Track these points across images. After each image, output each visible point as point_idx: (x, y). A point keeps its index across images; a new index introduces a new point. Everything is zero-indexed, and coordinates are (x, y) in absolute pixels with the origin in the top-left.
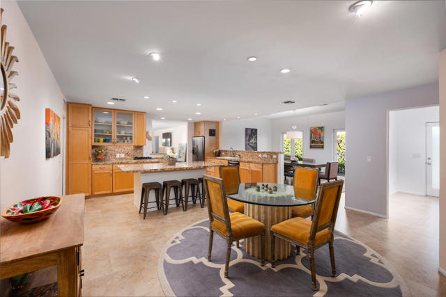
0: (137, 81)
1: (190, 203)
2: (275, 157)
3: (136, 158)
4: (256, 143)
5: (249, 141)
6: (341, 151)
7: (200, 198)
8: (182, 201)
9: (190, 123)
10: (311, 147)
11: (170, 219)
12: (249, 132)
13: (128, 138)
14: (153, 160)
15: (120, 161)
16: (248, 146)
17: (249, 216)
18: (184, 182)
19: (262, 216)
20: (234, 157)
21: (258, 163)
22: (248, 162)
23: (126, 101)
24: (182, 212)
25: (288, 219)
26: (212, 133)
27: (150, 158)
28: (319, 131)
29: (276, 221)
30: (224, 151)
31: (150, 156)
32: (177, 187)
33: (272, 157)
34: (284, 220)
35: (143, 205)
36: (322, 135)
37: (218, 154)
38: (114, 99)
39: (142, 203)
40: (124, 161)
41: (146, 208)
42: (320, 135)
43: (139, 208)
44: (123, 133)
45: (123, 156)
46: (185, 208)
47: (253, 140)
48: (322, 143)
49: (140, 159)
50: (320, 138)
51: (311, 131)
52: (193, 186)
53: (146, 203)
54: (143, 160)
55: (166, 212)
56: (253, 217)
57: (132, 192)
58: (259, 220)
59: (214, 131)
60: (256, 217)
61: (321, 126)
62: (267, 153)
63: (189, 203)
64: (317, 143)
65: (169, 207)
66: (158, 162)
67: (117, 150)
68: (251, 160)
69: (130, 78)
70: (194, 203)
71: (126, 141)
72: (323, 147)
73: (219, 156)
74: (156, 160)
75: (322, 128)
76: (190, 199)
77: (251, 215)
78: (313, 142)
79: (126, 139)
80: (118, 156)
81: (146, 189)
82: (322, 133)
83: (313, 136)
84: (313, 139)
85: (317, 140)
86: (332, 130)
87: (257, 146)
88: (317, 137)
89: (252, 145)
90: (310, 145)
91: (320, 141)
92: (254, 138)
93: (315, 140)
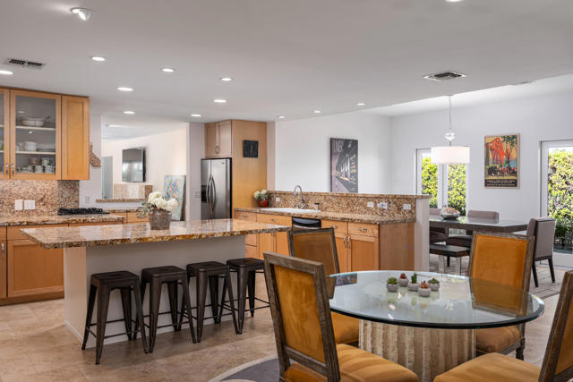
0: (82, 16)
1: (209, 322)
2: (407, 207)
3: (62, 211)
4: (355, 175)
5: (338, 168)
7: (233, 310)
8: (190, 317)
9: (194, 124)
10: (487, 183)
11: (161, 361)
12: (340, 148)
13: (45, 162)
14: (104, 216)
15: (25, 219)
16: (336, 182)
17: (373, 351)
18: (191, 270)
19: (409, 353)
20: (307, 207)
21: (369, 223)
22: (343, 220)
23: (43, 69)
24: (190, 345)
25: (470, 359)
26: (251, 149)
27: (99, 212)
28: (506, 146)
29: (442, 364)
30: (281, 194)
31: (98, 206)
32: (176, 282)
33: (399, 209)
34: (460, 363)
35: (94, 329)
36: (514, 155)
37: (265, 202)
38: (14, 61)
39: (88, 324)
40: (35, 219)
41: (101, 337)
42: (508, 156)
43: (81, 337)
44: (31, 148)
45: (30, 205)
46: (198, 336)
47: (347, 168)
48: (514, 173)
49: (73, 213)
50: (508, 162)
51: (487, 145)
52: (213, 281)
53: (102, 324)
54: (82, 217)
55: (150, 344)
56: (385, 355)
57: (60, 296)
58: (401, 361)
59: (255, 144)
60: (393, 354)
61: (509, 132)
62: (387, 198)
63: (206, 323)
64: (502, 173)
65: (159, 332)
66: (121, 221)
67: (15, 190)
68: (349, 216)
69: (65, 9)
70: (217, 321)
71: (39, 168)
72: (515, 184)
73: (267, 205)
74: (115, 216)
75: (512, 139)
76: (208, 312)
77: (380, 350)
78: (491, 171)
79: (40, 163)
80: (18, 205)
81: (100, 287)
82: (514, 150)
83: (491, 157)
84: (491, 165)
85: (501, 166)
86: (538, 144)
87: (357, 182)
88: (501, 160)
89: (346, 179)
90: (486, 180)
91: (510, 168)
92: (351, 162)
93: (498, 166)
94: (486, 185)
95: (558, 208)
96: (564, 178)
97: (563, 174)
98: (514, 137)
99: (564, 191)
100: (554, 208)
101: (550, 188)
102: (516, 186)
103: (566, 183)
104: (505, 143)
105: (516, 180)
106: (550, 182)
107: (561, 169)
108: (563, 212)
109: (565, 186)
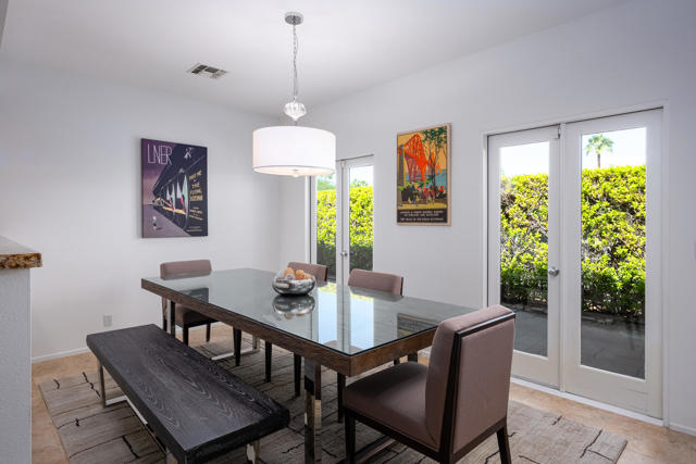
5: (159, 193)
6: (512, 232)
10: (402, 217)
12: (162, 158)
28: (429, 148)
36: (441, 163)
42: (433, 165)
47: (182, 192)
48: (442, 196)
50: (432, 177)
51: (400, 149)
61: (434, 124)
64: (424, 198)
72: (442, 217)
75: (439, 135)
78: (406, 195)
82: (441, 154)
83: (406, 170)
84: (406, 184)
85: (421, 186)
86: (483, 142)
87: (205, 215)
88: (421, 175)
89: (181, 212)
90: (399, 211)
91: (434, 188)
92: (190, 183)
93: (416, 185)
94: (399, 221)
95: (517, 253)
96: (525, 210)
97: (524, 205)
98: (442, 130)
99: (525, 229)
100: (512, 253)
101: (506, 225)
102: (445, 221)
103: (528, 217)
104: (426, 144)
105: (445, 211)
106: (507, 216)
107: (521, 198)
108: (524, 258)
109: (527, 222)
